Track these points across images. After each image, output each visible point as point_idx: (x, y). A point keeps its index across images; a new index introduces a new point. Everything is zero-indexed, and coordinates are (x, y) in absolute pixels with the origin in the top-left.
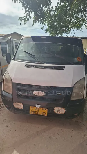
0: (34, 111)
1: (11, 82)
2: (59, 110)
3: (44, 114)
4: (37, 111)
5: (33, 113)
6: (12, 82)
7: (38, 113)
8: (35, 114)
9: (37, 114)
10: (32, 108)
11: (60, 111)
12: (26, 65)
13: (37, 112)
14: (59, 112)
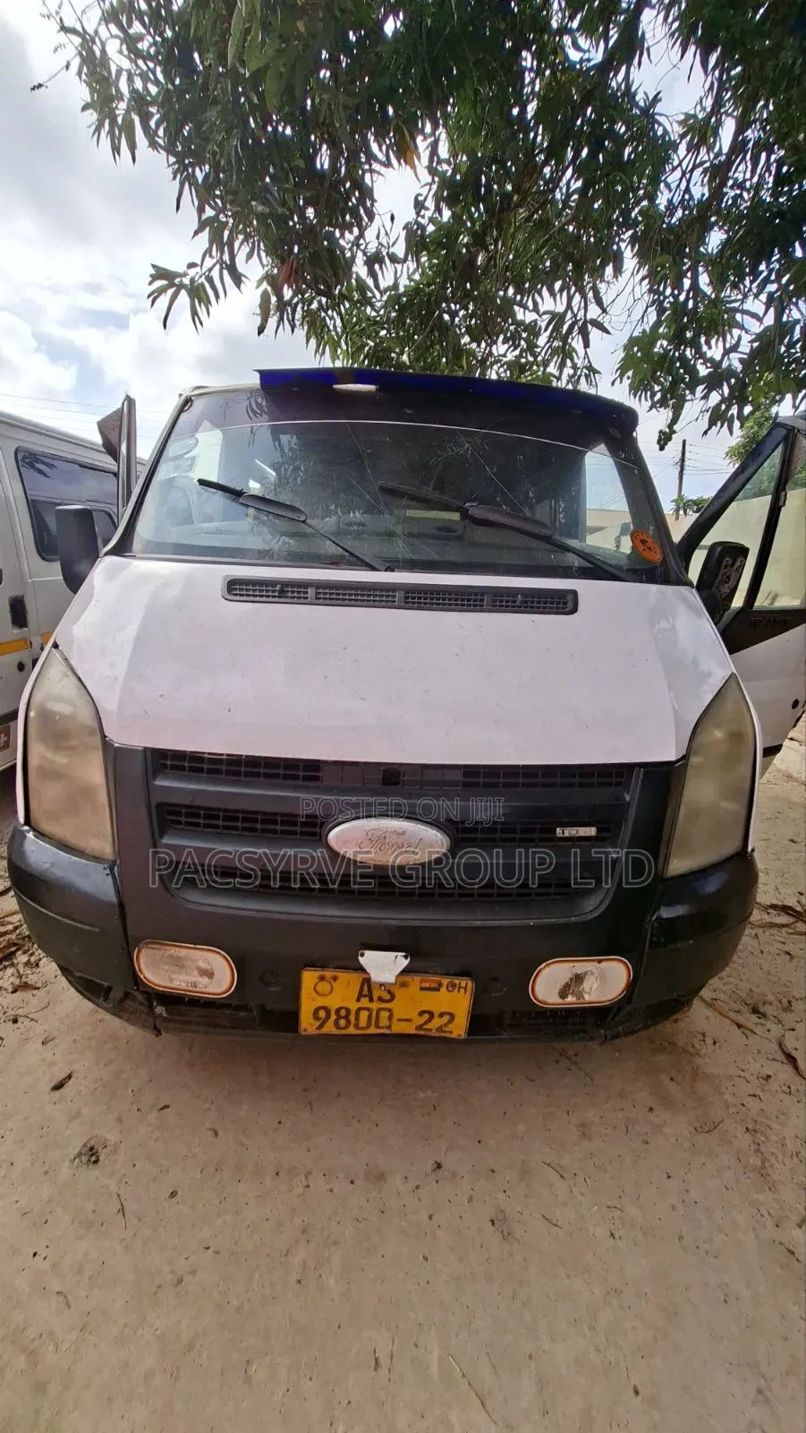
0: (343, 1014)
1: (97, 740)
2: (578, 979)
3: (436, 1023)
4: (375, 1006)
5: (329, 1028)
6: (106, 744)
7: (384, 1021)
8: (352, 1030)
9: (373, 1030)
10: (323, 987)
11: (586, 985)
12: (235, 588)
13: (374, 1018)
14: (580, 995)
